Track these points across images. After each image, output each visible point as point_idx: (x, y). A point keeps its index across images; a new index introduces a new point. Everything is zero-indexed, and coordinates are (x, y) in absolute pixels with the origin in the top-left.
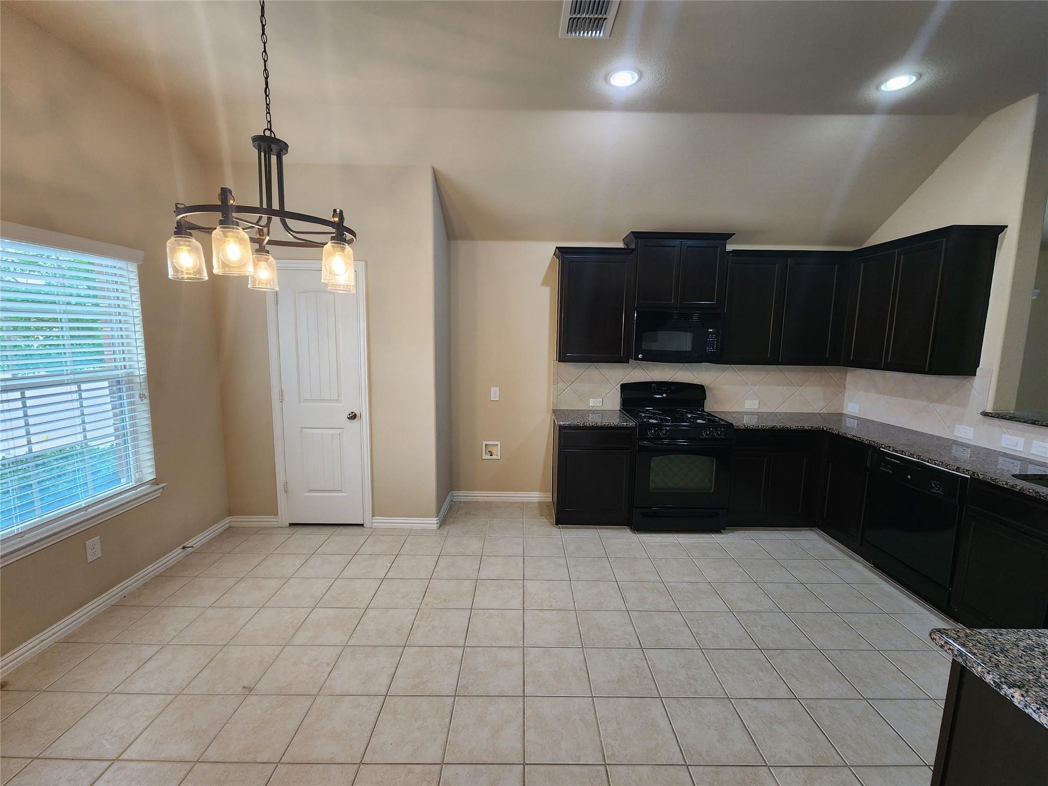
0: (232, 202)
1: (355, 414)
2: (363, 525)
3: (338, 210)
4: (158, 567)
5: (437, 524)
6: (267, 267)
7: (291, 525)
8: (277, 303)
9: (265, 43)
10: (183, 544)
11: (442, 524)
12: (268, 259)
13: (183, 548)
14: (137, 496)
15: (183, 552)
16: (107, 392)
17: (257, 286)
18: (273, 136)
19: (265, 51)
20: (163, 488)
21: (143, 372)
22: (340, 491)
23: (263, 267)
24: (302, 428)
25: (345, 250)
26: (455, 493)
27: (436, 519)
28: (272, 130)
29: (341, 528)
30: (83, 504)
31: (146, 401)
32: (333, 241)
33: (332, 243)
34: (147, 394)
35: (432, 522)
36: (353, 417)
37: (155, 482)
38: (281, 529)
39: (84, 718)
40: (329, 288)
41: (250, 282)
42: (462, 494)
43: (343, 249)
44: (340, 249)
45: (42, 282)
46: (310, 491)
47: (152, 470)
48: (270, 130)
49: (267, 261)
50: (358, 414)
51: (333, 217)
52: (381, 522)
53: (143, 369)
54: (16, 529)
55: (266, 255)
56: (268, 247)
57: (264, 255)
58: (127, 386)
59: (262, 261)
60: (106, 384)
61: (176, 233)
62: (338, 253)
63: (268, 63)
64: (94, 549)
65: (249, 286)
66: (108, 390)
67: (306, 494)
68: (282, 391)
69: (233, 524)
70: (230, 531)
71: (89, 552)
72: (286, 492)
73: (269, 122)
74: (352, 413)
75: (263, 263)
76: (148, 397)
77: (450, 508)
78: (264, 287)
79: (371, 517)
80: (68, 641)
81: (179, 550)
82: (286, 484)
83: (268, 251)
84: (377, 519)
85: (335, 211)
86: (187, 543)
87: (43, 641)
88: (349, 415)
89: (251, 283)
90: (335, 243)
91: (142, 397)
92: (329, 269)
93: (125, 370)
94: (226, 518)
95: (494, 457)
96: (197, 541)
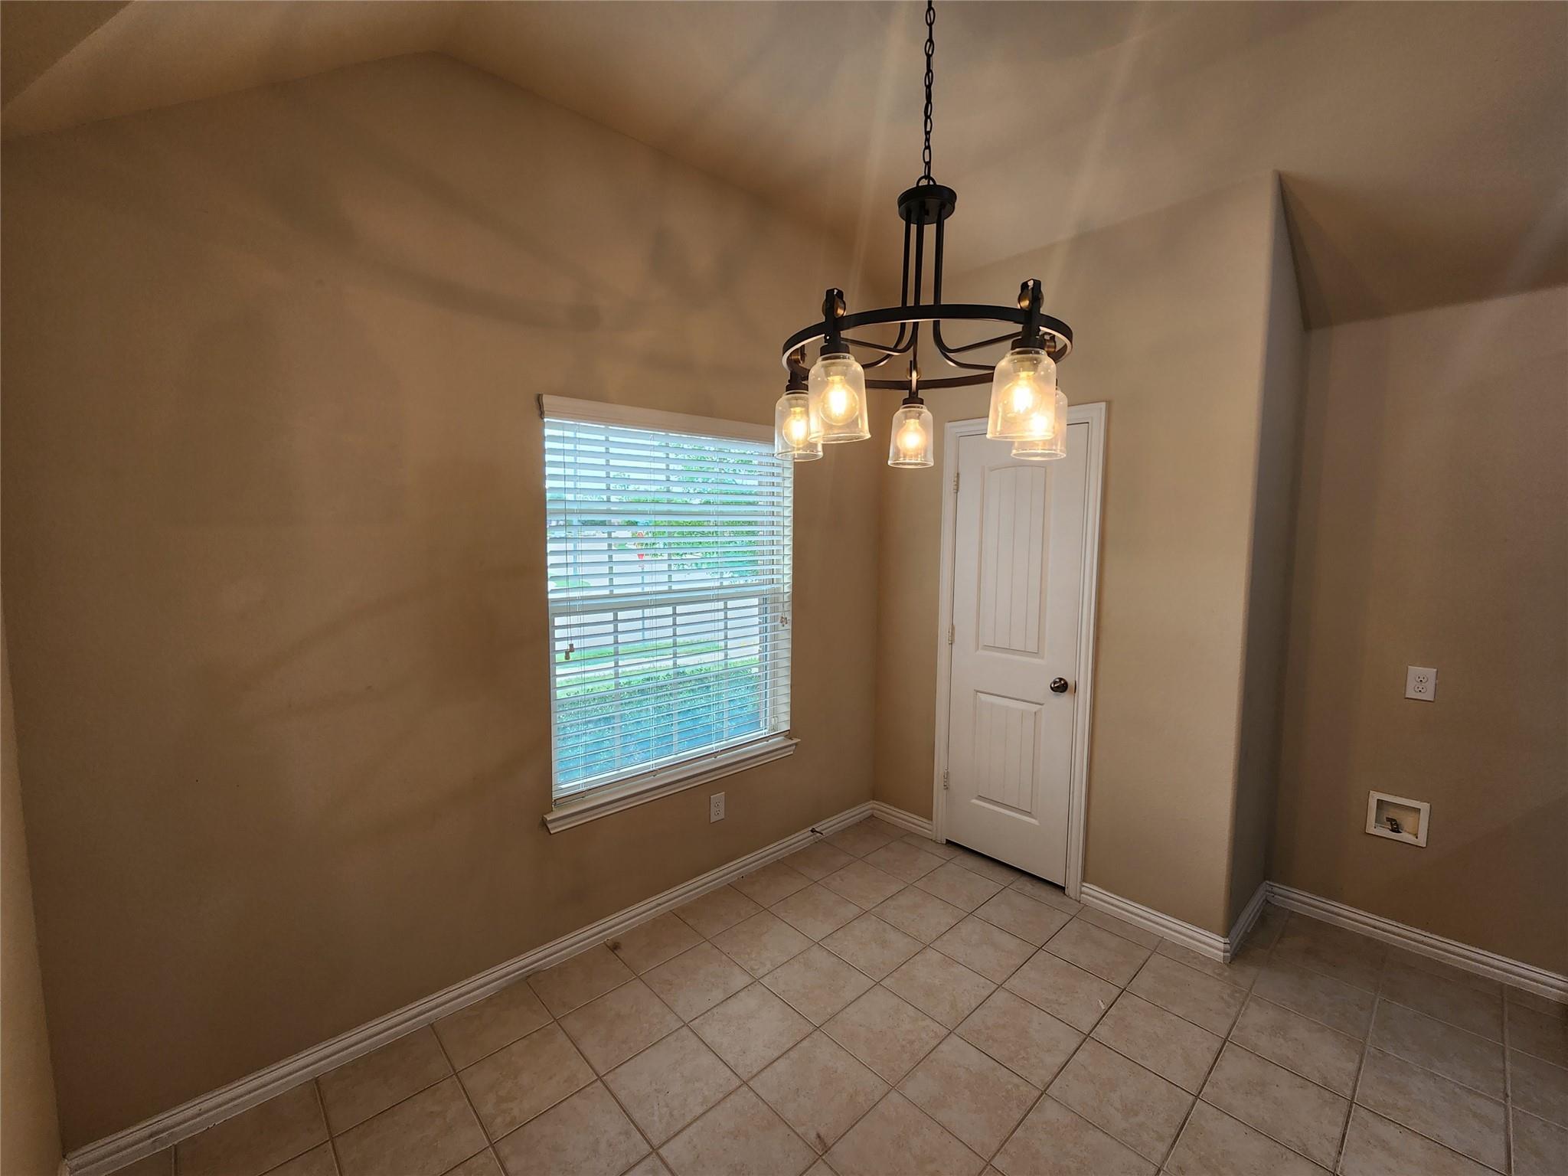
0: (840, 312)
1: (1066, 683)
2: (1062, 889)
3: (1031, 283)
4: (781, 849)
5: (1225, 951)
6: (919, 427)
7: (948, 842)
8: (957, 490)
9: (930, 25)
10: (811, 825)
11: (1239, 955)
12: (920, 414)
13: (812, 831)
14: (771, 749)
15: (811, 836)
16: (756, 611)
17: (901, 460)
18: (931, 183)
19: (930, 40)
20: (796, 744)
21: (787, 589)
22: (1028, 814)
23: (912, 428)
24: (978, 691)
25: (1040, 367)
26: (1279, 889)
27: (1222, 940)
28: (931, 176)
29: (1024, 880)
30: (714, 746)
31: (789, 626)
32: (1017, 350)
33: (1012, 354)
34: (789, 618)
35: (1214, 945)
36: (1061, 687)
37: (789, 734)
38: (933, 843)
39: (656, 1046)
40: (1014, 452)
41: (891, 455)
42: (1296, 896)
43: (1035, 364)
44: (1028, 363)
45: (756, 483)
46: (980, 798)
47: (787, 718)
48: (928, 177)
49: (918, 418)
50: (1070, 682)
51: (1020, 300)
52: (1095, 895)
53: (788, 585)
54: (651, 764)
55: (919, 407)
56: (922, 394)
57: (915, 407)
58: (773, 605)
59: (911, 418)
60: (755, 601)
61: (788, 388)
62: (1023, 374)
63: (934, 58)
64: (718, 806)
65: (889, 463)
66: (757, 609)
67: (974, 801)
68: (953, 628)
69: (877, 813)
70: (871, 825)
71: (713, 810)
72: (946, 788)
73: (928, 164)
74: (1061, 679)
75: (912, 421)
76: (790, 623)
77: (1263, 920)
78: (913, 461)
79: (1079, 880)
80: (679, 916)
81: (806, 832)
82: (947, 776)
83: (922, 400)
84: (1090, 889)
85: (1025, 286)
86: (817, 825)
87: (660, 905)
88: (1055, 683)
89: (893, 457)
90: (1018, 353)
91: (783, 620)
92: (1004, 411)
93: (773, 586)
94: (869, 801)
95: (1405, 837)
96: (828, 826)
